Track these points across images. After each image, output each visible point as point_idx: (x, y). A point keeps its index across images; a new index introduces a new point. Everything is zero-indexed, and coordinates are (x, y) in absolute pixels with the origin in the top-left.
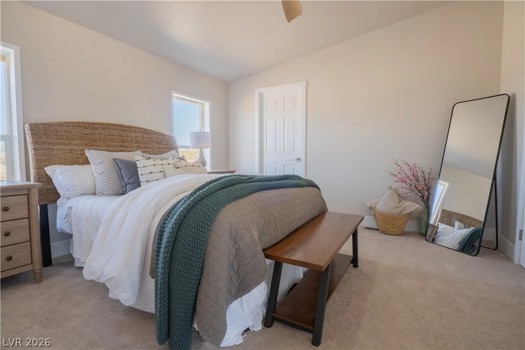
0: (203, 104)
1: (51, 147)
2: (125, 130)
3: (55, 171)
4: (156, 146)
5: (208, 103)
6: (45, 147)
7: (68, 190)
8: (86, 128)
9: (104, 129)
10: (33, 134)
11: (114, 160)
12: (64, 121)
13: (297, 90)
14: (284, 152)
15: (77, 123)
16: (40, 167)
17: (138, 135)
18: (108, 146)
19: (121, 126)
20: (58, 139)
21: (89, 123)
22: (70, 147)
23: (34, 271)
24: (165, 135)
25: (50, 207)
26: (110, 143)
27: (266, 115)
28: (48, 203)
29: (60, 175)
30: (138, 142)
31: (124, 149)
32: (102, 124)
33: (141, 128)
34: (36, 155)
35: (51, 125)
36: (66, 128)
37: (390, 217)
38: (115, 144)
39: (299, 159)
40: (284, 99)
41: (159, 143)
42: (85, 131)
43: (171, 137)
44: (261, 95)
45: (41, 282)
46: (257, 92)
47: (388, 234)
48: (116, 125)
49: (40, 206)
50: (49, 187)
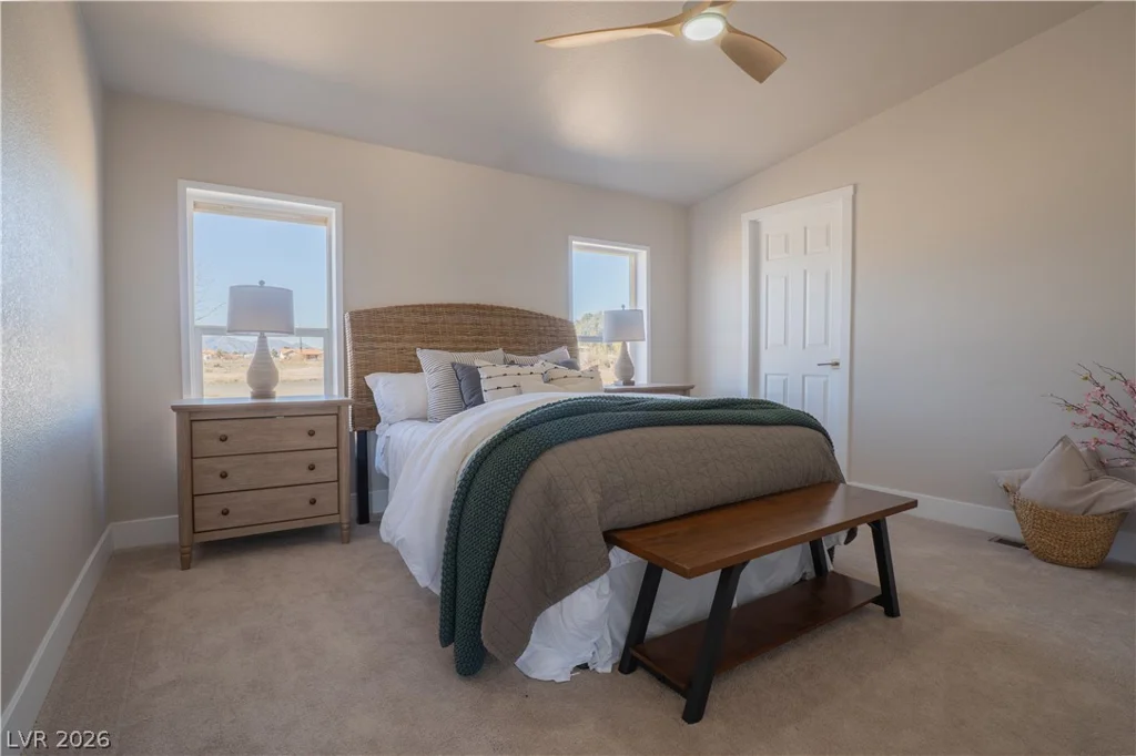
0: (636, 254)
1: (375, 346)
2: (484, 314)
3: (377, 382)
4: (536, 339)
5: (645, 252)
6: (366, 345)
7: (390, 410)
8: (424, 314)
9: (450, 314)
10: (352, 327)
11: (453, 365)
12: (394, 305)
13: (833, 208)
14: (804, 347)
15: (412, 306)
16: (359, 377)
17: (504, 320)
18: (454, 342)
19: (477, 307)
20: (385, 333)
21: (430, 306)
22: (401, 345)
23: (341, 524)
24: (555, 319)
25: (370, 435)
26: (460, 337)
27: (766, 268)
28: (367, 429)
29: (384, 387)
30: (505, 334)
31: (481, 346)
32: (449, 306)
33: (512, 309)
34: (355, 357)
35: (376, 312)
36: (396, 316)
37: (1053, 516)
38: (466, 338)
39: (837, 364)
40: (805, 229)
41: (540, 334)
42: (421, 319)
43: (566, 321)
44: (755, 225)
45: (348, 542)
46: (746, 218)
47: (1053, 562)
48: (471, 306)
49: (358, 433)
50: (369, 404)
